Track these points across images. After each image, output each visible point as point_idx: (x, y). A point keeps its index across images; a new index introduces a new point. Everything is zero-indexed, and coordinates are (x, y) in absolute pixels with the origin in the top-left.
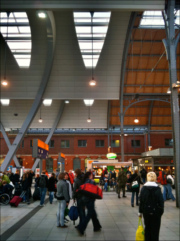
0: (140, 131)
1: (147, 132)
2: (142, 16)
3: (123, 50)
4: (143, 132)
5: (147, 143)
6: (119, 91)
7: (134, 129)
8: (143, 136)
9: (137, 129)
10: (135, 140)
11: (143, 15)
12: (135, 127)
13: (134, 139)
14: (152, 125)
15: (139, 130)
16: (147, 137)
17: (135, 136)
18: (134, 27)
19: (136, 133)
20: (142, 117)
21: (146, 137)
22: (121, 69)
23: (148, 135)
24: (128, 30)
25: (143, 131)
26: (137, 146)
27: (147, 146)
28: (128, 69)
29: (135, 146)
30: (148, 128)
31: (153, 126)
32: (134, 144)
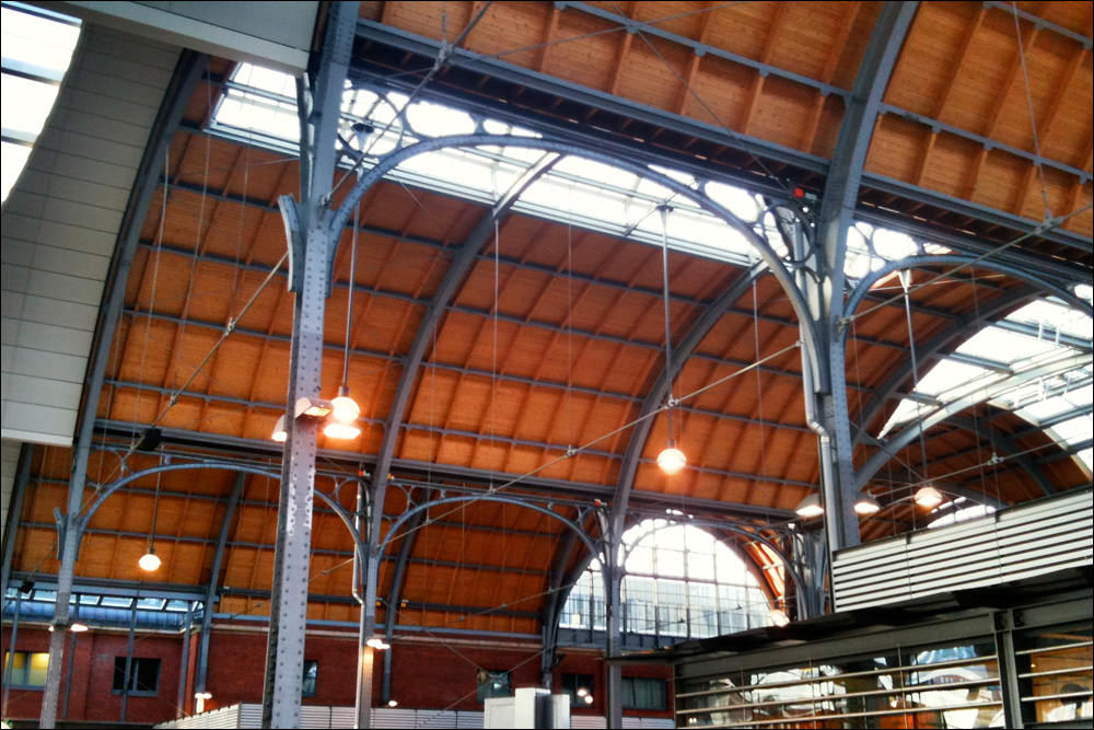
0: (163, 616)
1: (200, 622)
2: (228, 84)
3: (121, 216)
4: (178, 621)
5: (191, 677)
6: (77, 407)
7: (135, 603)
8: (178, 640)
9: (153, 601)
10: (134, 660)
11: (232, 82)
12: (142, 593)
13: (129, 650)
14: (226, 588)
15: (164, 610)
16: (193, 648)
17: (137, 636)
18: (185, 122)
19: (145, 624)
20: (185, 548)
21: (189, 648)
22: (98, 303)
23: (200, 635)
24: (153, 129)
25: (181, 616)
26: (140, 688)
27: (189, 689)
28: (132, 308)
29: (130, 687)
30: (204, 603)
31: (228, 594)
32: (127, 679)
